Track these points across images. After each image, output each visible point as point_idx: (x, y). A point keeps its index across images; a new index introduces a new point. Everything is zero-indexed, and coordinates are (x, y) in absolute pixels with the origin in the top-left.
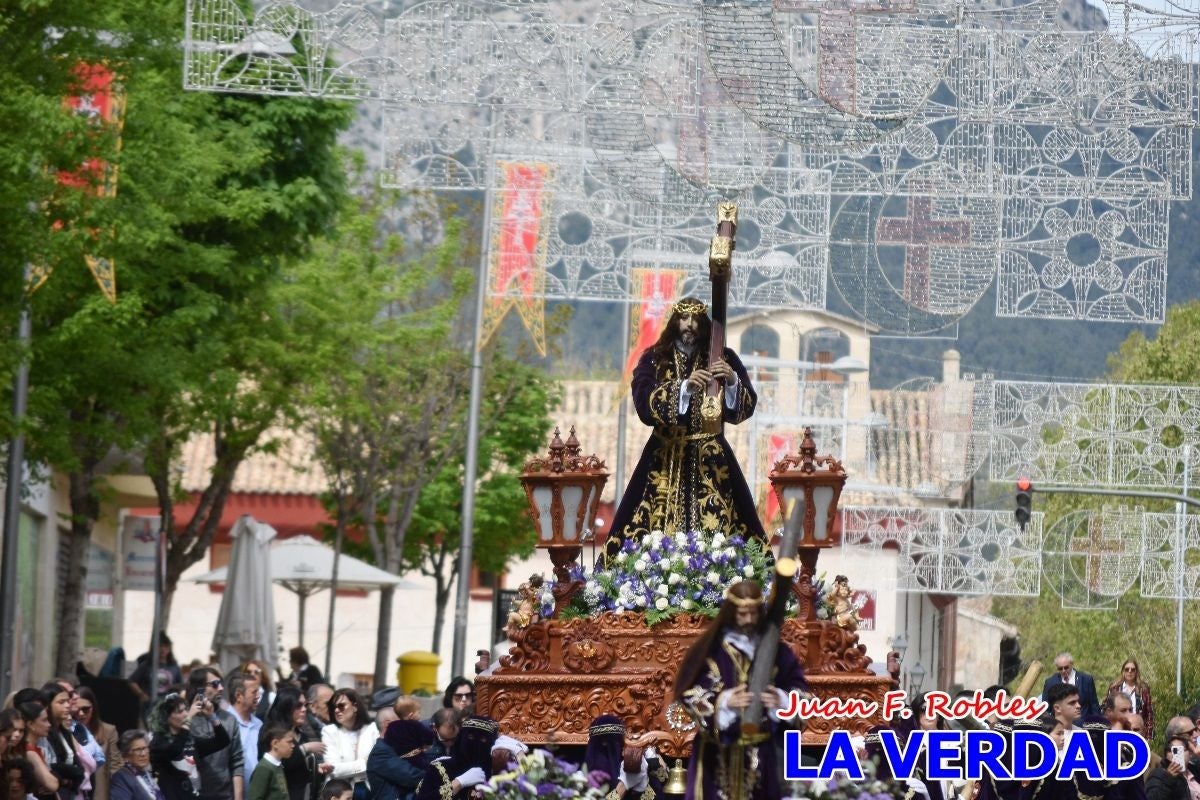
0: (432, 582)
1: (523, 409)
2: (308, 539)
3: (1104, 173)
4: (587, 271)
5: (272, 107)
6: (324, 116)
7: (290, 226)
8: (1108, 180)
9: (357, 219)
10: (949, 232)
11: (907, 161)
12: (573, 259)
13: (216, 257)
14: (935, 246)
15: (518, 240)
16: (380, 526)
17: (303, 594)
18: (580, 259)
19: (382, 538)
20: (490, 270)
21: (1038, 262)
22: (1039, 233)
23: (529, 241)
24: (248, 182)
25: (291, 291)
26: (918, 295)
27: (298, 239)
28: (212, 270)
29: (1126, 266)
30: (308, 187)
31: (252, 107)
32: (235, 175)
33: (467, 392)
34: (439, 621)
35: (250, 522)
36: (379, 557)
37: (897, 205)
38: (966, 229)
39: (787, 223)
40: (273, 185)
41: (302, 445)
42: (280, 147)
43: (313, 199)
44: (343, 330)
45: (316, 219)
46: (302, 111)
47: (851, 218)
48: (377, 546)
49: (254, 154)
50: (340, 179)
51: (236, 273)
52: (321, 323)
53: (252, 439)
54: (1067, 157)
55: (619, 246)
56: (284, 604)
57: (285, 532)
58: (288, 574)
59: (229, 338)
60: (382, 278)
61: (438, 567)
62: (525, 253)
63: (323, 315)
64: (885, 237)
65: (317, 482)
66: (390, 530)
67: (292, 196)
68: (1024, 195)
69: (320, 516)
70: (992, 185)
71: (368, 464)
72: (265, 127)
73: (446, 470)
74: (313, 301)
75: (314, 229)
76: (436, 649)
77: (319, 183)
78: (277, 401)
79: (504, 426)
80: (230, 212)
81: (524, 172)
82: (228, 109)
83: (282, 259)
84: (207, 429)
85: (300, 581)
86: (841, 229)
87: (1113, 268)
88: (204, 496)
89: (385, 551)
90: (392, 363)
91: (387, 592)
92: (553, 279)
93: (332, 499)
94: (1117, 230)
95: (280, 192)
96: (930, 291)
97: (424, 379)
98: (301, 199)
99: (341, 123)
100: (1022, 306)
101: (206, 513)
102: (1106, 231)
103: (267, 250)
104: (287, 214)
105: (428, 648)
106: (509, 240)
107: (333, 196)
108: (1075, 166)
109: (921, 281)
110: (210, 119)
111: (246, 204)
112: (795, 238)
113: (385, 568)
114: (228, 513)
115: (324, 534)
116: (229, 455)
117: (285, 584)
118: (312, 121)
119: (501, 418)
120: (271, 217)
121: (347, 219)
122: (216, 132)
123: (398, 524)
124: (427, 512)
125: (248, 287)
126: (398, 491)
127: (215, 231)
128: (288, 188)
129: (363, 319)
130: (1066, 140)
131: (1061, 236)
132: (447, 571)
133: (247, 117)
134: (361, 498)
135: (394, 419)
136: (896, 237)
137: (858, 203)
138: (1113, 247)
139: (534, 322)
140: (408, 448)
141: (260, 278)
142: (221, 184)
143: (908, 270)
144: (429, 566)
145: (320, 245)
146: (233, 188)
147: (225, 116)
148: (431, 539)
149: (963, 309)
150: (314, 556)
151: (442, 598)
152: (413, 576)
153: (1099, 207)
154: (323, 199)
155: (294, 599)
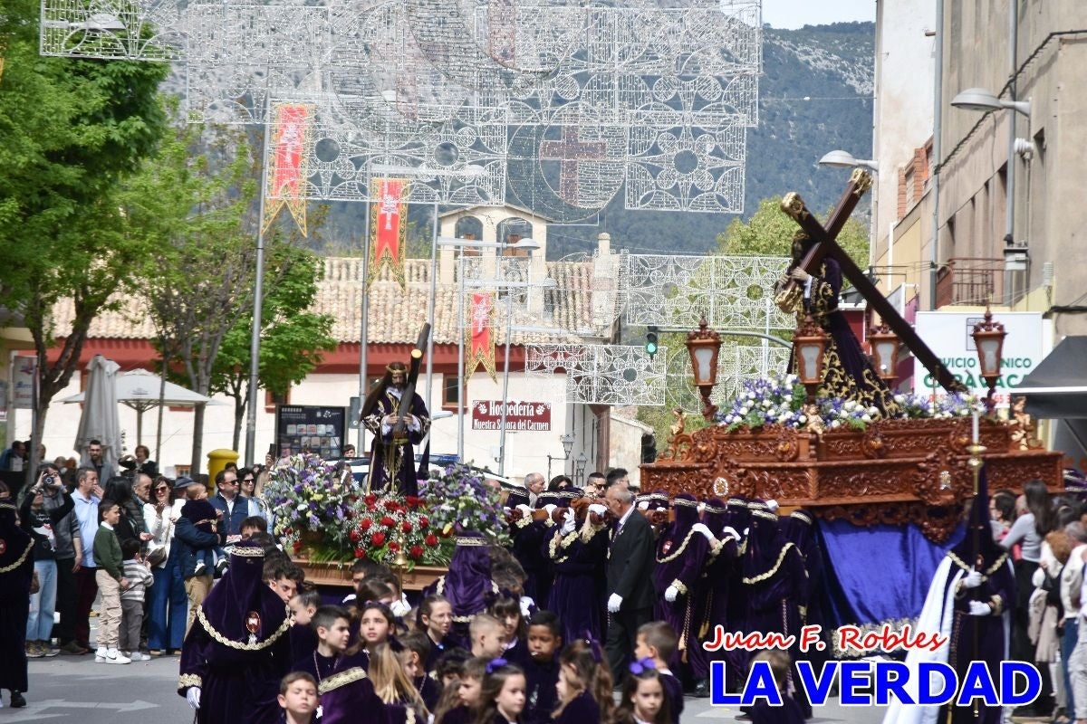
0: (232, 400)
1: (296, 279)
2: (144, 371)
3: (696, 108)
4: (336, 180)
5: (111, 67)
6: (148, 73)
7: (125, 151)
8: (700, 113)
9: (173, 145)
10: (591, 151)
11: (559, 101)
12: (327, 170)
13: (71, 173)
14: (581, 160)
15: (289, 159)
16: (195, 361)
17: (140, 410)
18: (331, 172)
19: (196, 370)
20: (268, 179)
21: (655, 171)
22: (655, 150)
23: (295, 159)
24: (94, 119)
25: (127, 196)
26: (571, 194)
27: (131, 159)
28: (68, 183)
29: (717, 173)
30: (137, 123)
31: (97, 67)
32: (85, 115)
33: (255, 266)
34: (238, 428)
35: (101, 359)
36: (194, 383)
37: (553, 132)
38: (603, 147)
39: (478, 145)
40: (112, 121)
41: (137, 304)
42: (117, 95)
43: (141, 131)
44: (165, 224)
45: (144, 145)
46: (133, 69)
47: (521, 141)
48: (193, 376)
49: (97, 100)
50: (161, 117)
51: (87, 184)
52: (149, 218)
53: (101, 301)
54: (670, 97)
55: (358, 162)
56: (126, 417)
57: (126, 366)
58: (129, 396)
59: (84, 230)
60: (192, 187)
61: (237, 390)
62: (292, 168)
63: (150, 212)
64: (547, 155)
65: (148, 329)
66: (202, 364)
67: (125, 129)
68: (641, 123)
69: (152, 355)
70: (619, 118)
71: (186, 317)
72: (106, 81)
73: (242, 321)
74: (143, 203)
75: (142, 152)
76: (236, 448)
77: (145, 120)
78: (119, 274)
79: (282, 290)
80: (81, 141)
81: (291, 111)
82: (79, 69)
83: (120, 174)
84: (69, 295)
85: (137, 401)
86: (515, 148)
87: (707, 175)
88: (67, 341)
89: (198, 379)
90: (201, 246)
91: (199, 408)
92: (313, 185)
93: (160, 342)
94: (709, 149)
95: (117, 126)
96: (578, 192)
97: (223, 258)
98: (132, 131)
99: (160, 77)
100: (644, 201)
101: (70, 353)
102: (702, 148)
103: (109, 167)
104: (123, 142)
105: (230, 447)
106: (281, 159)
107: (156, 128)
108: (676, 104)
109: (570, 185)
110: (67, 75)
111: (91, 135)
112: (482, 156)
113: (198, 391)
114: (85, 353)
115: (154, 367)
116: (85, 313)
117: (127, 403)
118: (140, 77)
119: (281, 284)
120: (110, 144)
121: (167, 144)
122: (71, 85)
123: (208, 360)
124: (228, 351)
125: (95, 194)
126: (207, 336)
127: (72, 154)
128: (123, 123)
129: (179, 215)
130: (668, 86)
131: (671, 152)
132: (243, 393)
133: (94, 74)
134: (181, 341)
135: (202, 285)
136: (554, 154)
137: (526, 130)
138: (706, 159)
139: (299, 214)
140: (213, 305)
141: (104, 187)
142: (75, 121)
143: (563, 177)
144: (230, 390)
145: (147, 163)
146: (84, 125)
147: (78, 73)
148: (231, 370)
149: (602, 205)
150: (147, 383)
151: (239, 412)
152: (219, 396)
153: (697, 132)
154: (148, 131)
155: (134, 413)
